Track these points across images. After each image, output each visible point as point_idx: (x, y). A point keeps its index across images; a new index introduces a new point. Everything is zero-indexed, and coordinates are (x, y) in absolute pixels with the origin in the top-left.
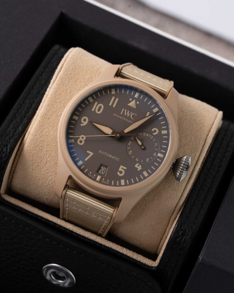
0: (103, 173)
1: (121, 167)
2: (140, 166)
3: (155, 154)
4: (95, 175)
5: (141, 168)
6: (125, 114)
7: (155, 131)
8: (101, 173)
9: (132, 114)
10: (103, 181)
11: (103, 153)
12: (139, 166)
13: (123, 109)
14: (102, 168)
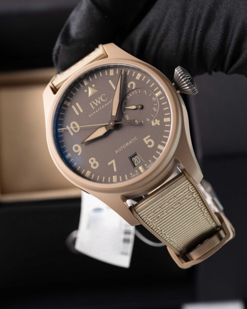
0: (139, 161)
1: (145, 139)
2: (156, 120)
3: (153, 99)
4: (136, 171)
5: (159, 121)
6: (97, 105)
7: (132, 85)
8: (137, 164)
9: (100, 98)
10: (147, 166)
11: (119, 150)
12: (155, 122)
13: (91, 104)
14: (134, 160)
